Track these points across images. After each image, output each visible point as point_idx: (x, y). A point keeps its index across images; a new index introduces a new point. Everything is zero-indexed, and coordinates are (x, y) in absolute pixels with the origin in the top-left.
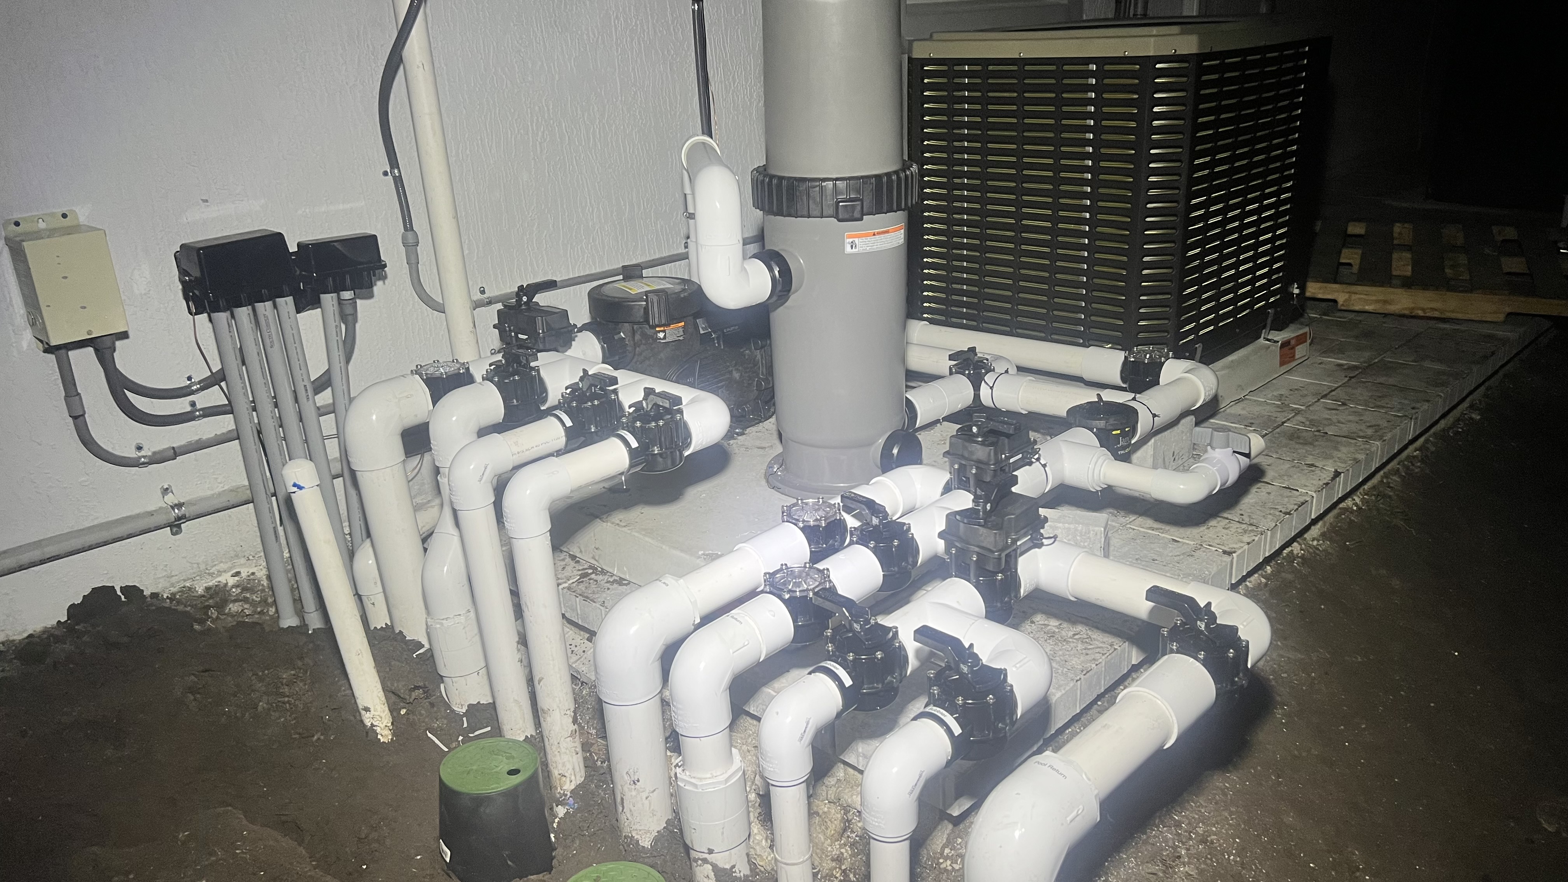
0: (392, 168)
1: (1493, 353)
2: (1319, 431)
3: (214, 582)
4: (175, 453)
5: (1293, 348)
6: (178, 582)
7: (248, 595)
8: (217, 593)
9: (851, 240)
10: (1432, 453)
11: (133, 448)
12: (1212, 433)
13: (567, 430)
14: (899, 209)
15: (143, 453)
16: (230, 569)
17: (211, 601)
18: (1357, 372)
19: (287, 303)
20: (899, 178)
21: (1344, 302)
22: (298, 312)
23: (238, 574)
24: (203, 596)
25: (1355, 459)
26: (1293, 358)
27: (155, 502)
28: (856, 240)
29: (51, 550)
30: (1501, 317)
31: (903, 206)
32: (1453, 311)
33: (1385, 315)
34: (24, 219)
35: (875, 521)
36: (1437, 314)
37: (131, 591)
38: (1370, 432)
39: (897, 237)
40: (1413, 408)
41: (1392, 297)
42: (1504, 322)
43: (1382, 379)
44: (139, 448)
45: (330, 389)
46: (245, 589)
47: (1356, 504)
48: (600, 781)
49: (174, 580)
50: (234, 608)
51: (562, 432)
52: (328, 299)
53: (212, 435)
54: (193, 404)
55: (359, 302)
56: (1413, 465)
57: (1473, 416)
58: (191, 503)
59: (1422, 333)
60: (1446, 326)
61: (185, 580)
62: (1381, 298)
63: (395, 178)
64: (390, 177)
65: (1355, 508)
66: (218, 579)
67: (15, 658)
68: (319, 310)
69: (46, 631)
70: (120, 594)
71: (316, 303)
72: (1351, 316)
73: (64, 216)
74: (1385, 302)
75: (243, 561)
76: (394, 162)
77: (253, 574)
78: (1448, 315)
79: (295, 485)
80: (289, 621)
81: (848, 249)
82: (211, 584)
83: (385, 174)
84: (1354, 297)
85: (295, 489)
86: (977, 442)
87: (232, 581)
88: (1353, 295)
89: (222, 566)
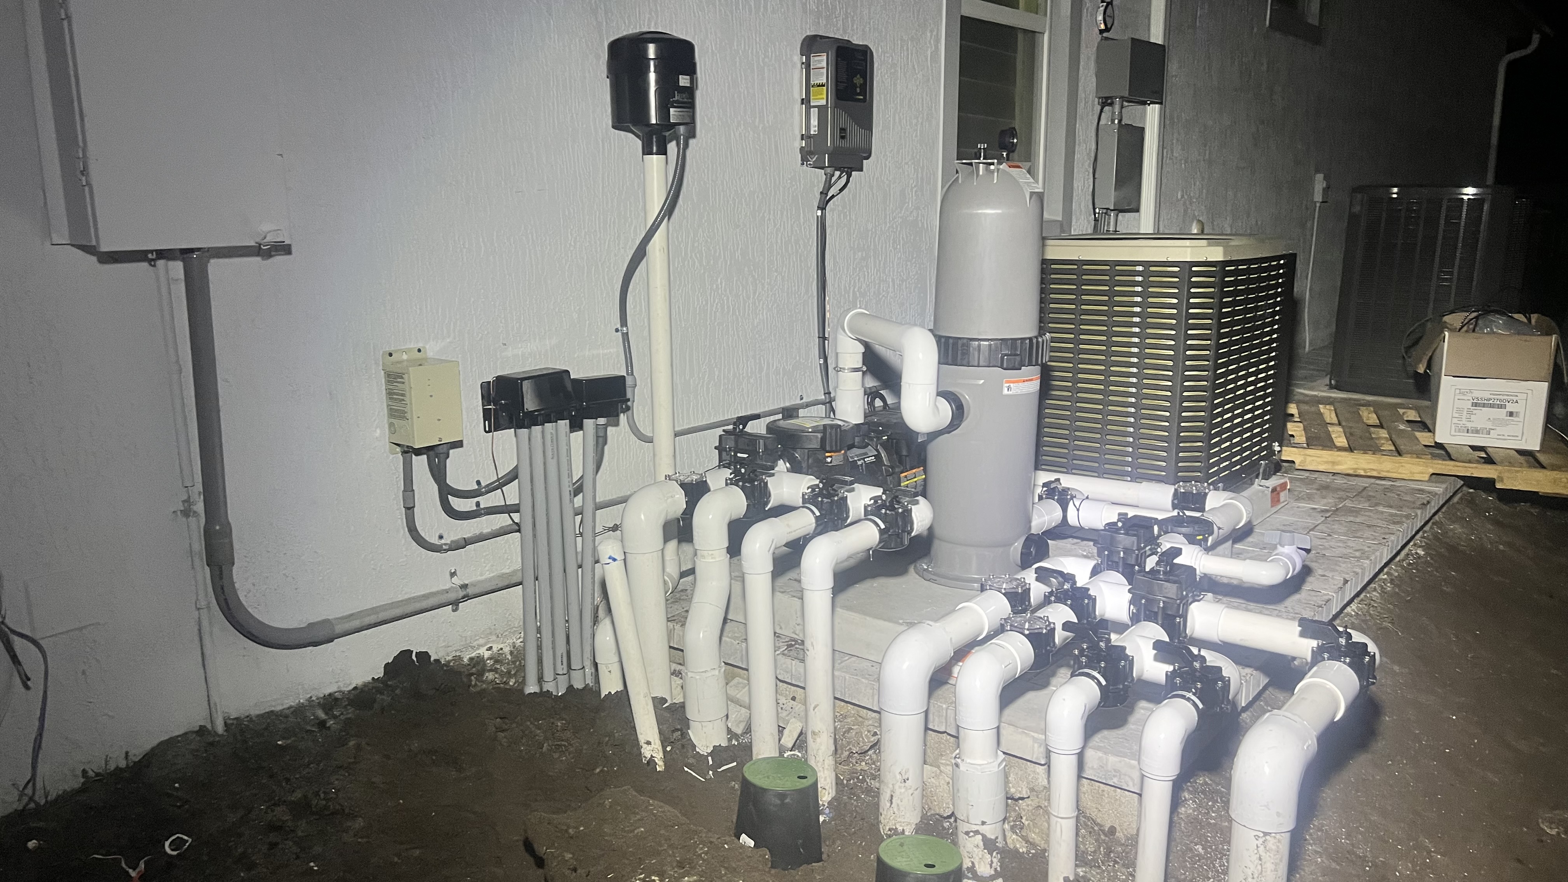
0: (622, 326)
1: (1428, 502)
2: (1319, 553)
3: (475, 653)
4: (466, 543)
5: (1278, 494)
6: (451, 652)
7: (498, 667)
8: (478, 663)
9: (1008, 385)
10: (1396, 577)
11: (437, 537)
12: (1281, 535)
13: (817, 518)
14: (1037, 364)
15: (443, 541)
16: (485, 644)
17: (474, 669)
18: (1329, 514)
19: (564, 424)
20: (1038, 342)
21: (1300, 463)
22: (571, 432)
23: (490, 648)
24: (469, 665)
25: (1354, 572)
26: (1279, 501)
27: (445, 583)
28: (1012, 385)
29: (383, 616)
30: (1426, 477)
31: (1040, 362)
32: (1388, 472)
33: (1334, 474)
34: (396, 351)
35: (1067, 586)
36: (1375, 474)
37: (423, 656)
38: (1358, 554)
39: (1034, 386)
40: (1384, 538)
41: (1340, 458)
42: (1429, 481)
43: (1352, 519)
44: (441, 537)
45: (581, 494)
46: (497, 661)
47: (1353, 610)
48: (851, 794)
49: (450, 649)
50: (490, 676)
51: (813, 520)
52: (589, 423)
53: (489, 530)
54: (478, 504)
55: (609, 429)
56: (1385, 585)
57: (1418, 551)
58: (474, 585)
59: (1367, 487)
60: (1383, 482)
61: (456, 651)
62: (1330, 459)
63: (623, 334)
64: (619, 333)
65: (1353, 613)
66: (477, 652)
67: (348, 705)
68: (582, 432)
69: (365, 685)
70: (415, 659)
71: (581, 427)
72: (1307, 474)
73: (419, 351)
74: (1333, 463)
75: (494, 638)
76: (624, 321)
77: (501, 649)
78: (1383, 474)
79: (610, 558)
80: (531, 688)
81: (1005, 392)
82: (473, 655)
83: (617, 330)
84: (1309, 459)
85: (611, 561)
86: (1121, 534)
87: (487, 654)
88: (1308, 457)
89: (481, 641)
